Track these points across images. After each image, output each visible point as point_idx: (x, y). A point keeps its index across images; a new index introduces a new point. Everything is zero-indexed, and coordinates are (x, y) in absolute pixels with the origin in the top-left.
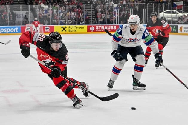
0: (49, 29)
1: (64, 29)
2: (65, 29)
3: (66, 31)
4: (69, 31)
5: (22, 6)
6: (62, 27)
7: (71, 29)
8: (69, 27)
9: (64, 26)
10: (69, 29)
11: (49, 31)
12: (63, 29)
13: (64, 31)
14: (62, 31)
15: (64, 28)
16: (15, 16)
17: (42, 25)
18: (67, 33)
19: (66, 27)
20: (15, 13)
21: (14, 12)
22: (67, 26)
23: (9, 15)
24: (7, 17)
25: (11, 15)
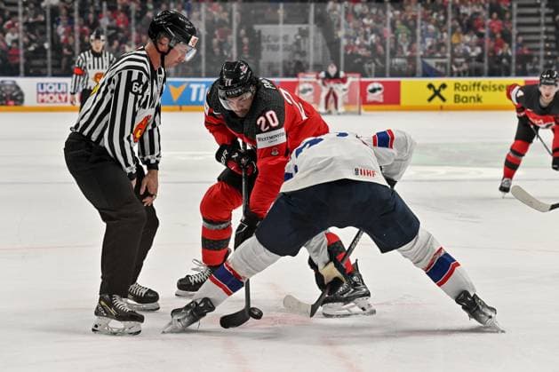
0: (384, 93)
1: (437, 93)
2: (443, 93)
3: (443, 99)
4: (457, 99)
5: (284, 8)
6: (430, 86)
7: (462, 94)
8: (457, 87)
9: (437, 82)
10: (458, 92)
11: (381, 100)
12: (431, 93)
13: (437, 98)
14: (430, 99)
15: (437, 88)
16: (260, 42)
17: (358, 75)
18: (449, 109)
19: (444, 86)
20: (260, 32)
21: (257, 27)
22: (450, 81)
23: (239, 40)
24: (231, 47)
25: (246, 40)
